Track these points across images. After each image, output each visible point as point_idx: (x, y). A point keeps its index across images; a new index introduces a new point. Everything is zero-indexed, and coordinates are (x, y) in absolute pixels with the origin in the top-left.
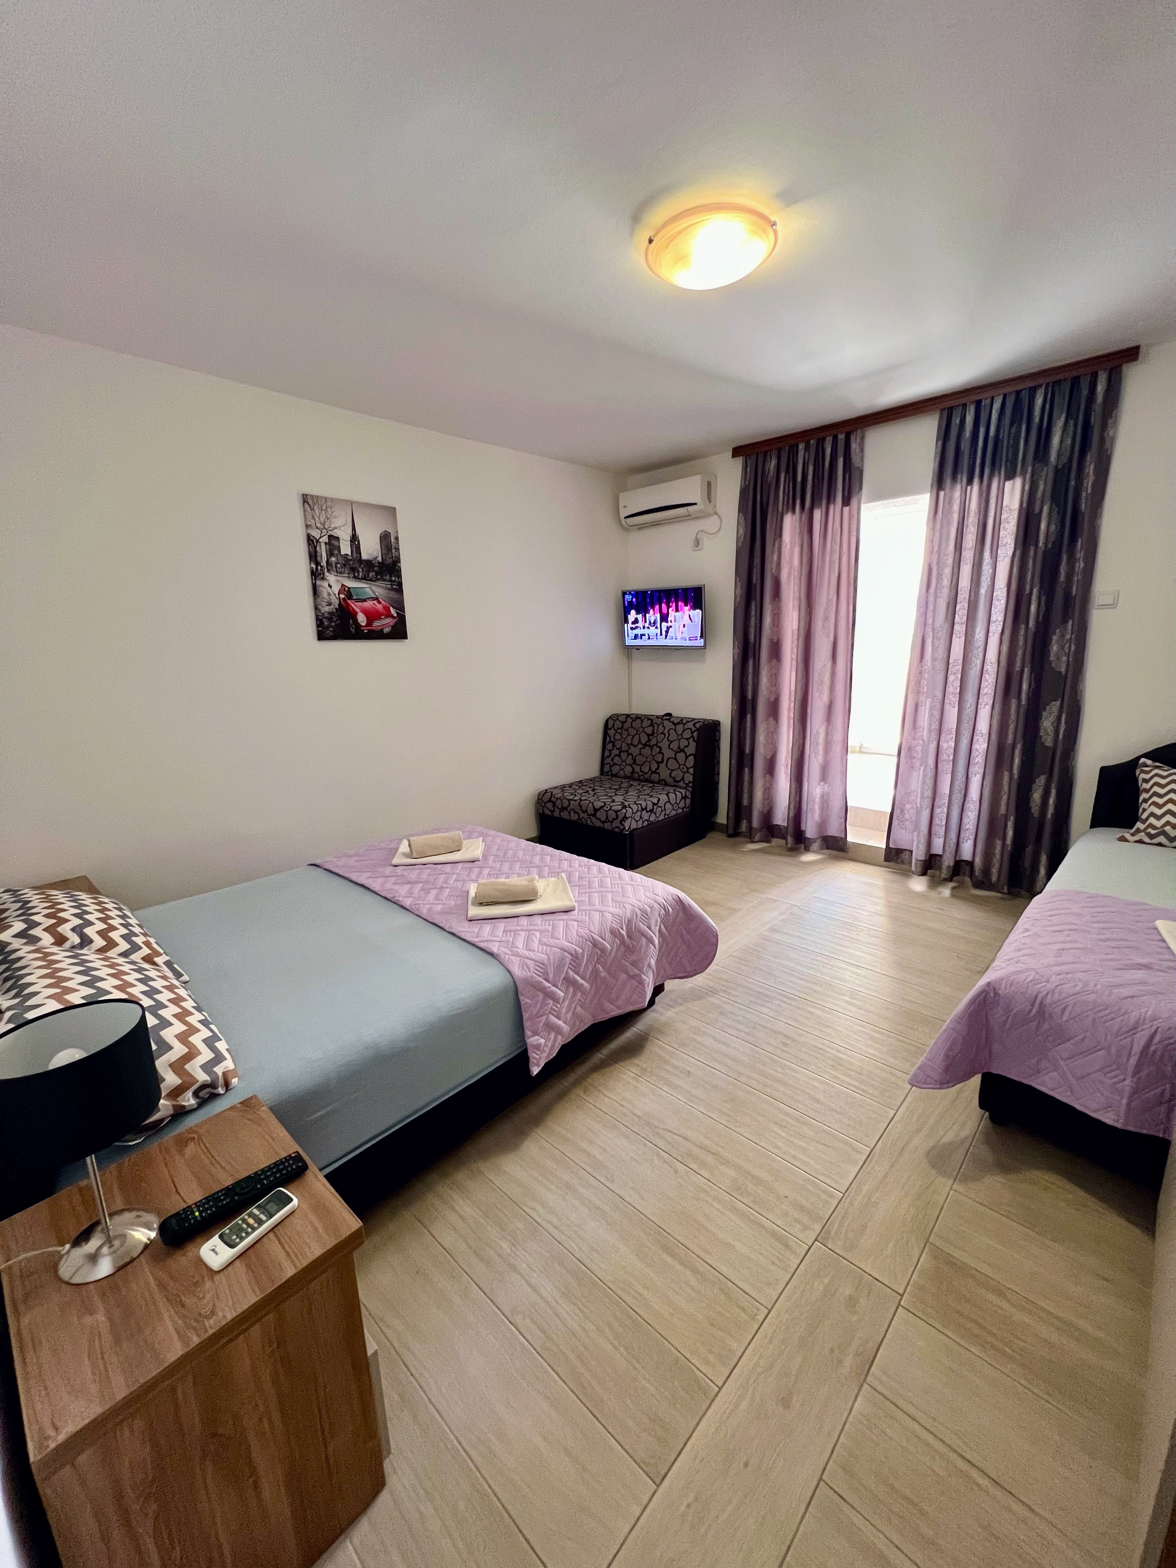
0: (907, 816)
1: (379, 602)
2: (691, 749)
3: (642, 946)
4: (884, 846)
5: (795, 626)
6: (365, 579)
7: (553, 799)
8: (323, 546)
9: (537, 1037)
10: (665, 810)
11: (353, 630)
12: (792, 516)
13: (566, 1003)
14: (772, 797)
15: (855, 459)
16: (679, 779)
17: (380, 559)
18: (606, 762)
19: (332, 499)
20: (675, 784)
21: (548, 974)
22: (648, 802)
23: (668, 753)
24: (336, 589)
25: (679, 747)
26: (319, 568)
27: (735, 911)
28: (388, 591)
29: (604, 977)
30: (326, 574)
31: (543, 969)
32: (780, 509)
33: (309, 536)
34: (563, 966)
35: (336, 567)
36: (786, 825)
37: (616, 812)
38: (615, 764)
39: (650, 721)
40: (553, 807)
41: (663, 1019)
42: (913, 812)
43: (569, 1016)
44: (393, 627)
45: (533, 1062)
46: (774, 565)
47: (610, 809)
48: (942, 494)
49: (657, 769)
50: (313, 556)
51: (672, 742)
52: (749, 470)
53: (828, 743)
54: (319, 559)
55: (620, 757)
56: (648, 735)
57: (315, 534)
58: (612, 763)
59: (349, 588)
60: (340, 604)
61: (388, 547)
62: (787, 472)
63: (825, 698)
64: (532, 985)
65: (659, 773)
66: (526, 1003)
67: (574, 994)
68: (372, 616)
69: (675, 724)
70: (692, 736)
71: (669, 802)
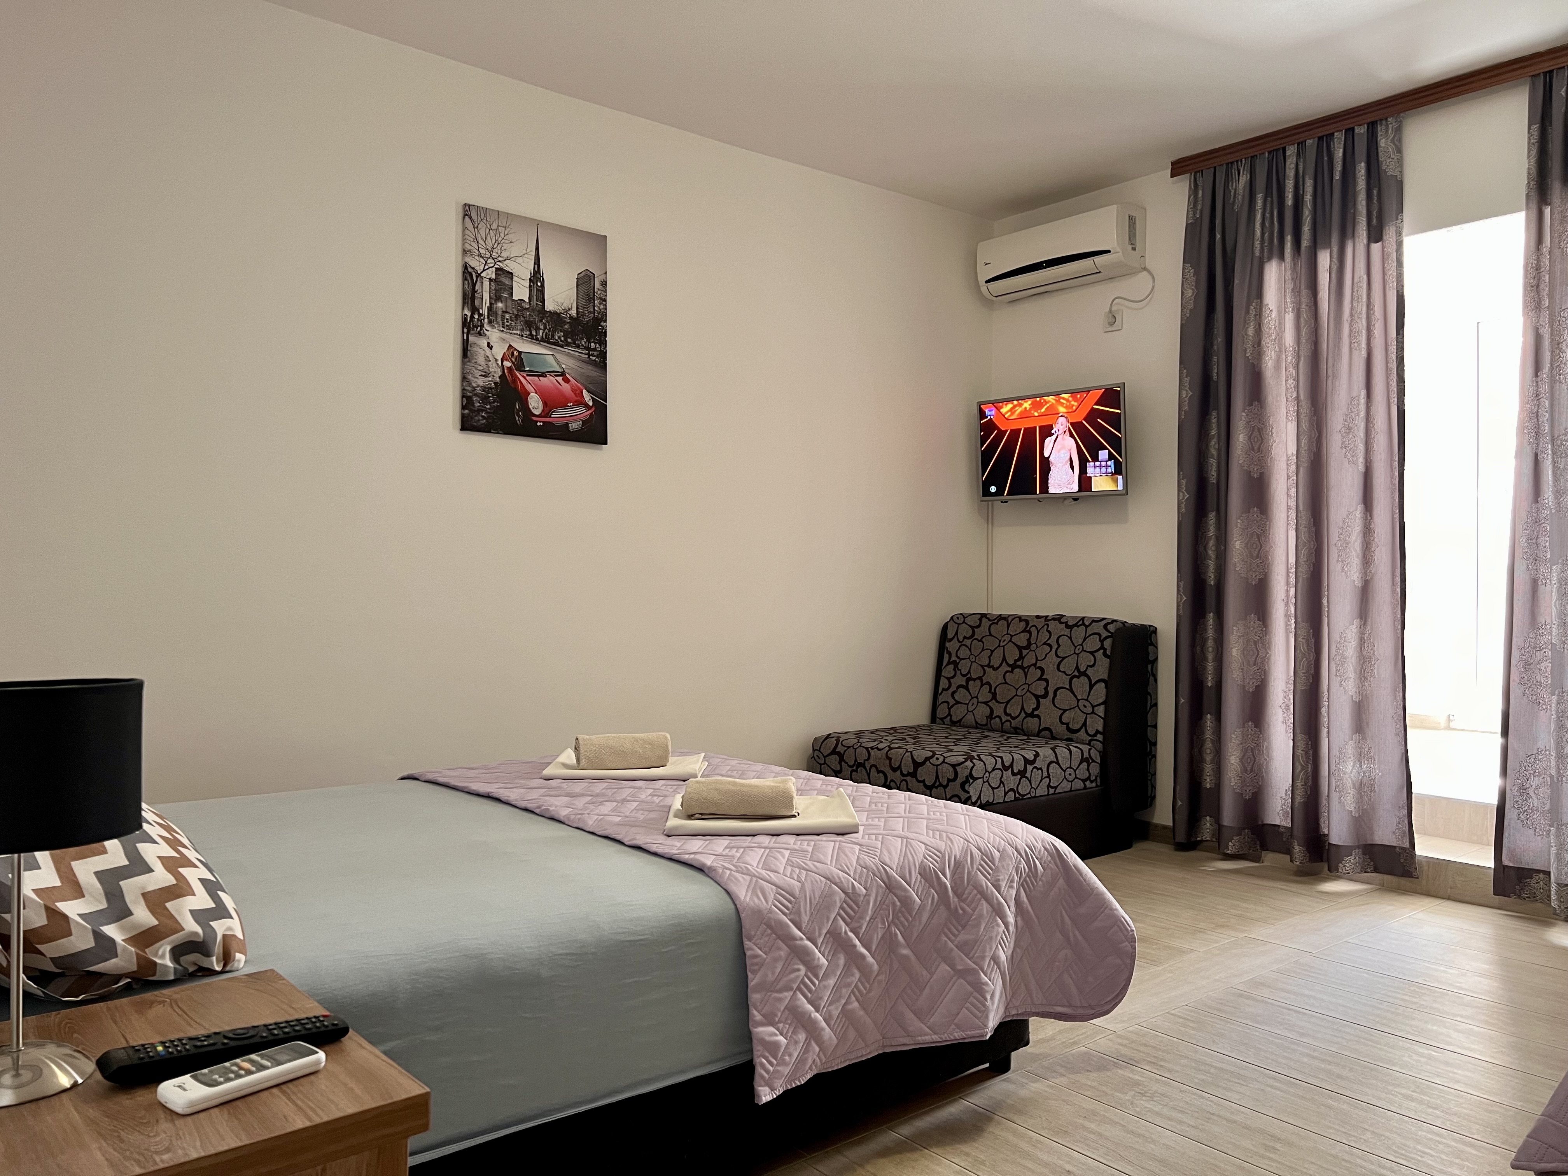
0: (1534, 802)
1: (567, 381)
2: (1101, 670)
3: (981, 916)
4: (1491, 864)
5: (1292, 449)
6: (547, 340)
7: (840, 749)
8: (486, 283)
9: (771, 1029)
10: (1049, 777)
11: (518, 420)
12: (1280, 266)
13: (831, 982)
14: (1260, 769)
15: (1388, 165)
16: (1076, 727)
17: (574, 312)
18: (941, 699)
19: (508, 215)
20: (1070, 735)
21: (799, 913)
22: (1016, 756)
23: (1057, 680)
24: (499, 351)
25: (1077, 668)
26: (476, 316)
27: (1181, 952)
28: (583, 365)
29: (906, 957)
30: (486, 327)
31: (790, 902)
32: (1257, 253)
33: (466, 267)
34: (829, 908)
35: (503, 317)
36: (1289, 825)
37: (954, 766)
38: (958, 703)
39: (1023, 624)
40: (840, 763)
41: (1023, 1093)
42: (1545, 791)
43: (836, 1011)
44: (584, 423)
45: (762, 1077)
46: (1249, 345)
47: (944, 762)
48: (1547, 211)
49: (1037, 708)
50: (469, 298)
51: (1064, 658)
52: (1200, 195)
53: (1365, 661)
54: (477, 303)
55: (968, 690)
56: (1020, 648)
57: (476, 264)
58: (952, 702)
59: (520, 353)
60: (503, 376)
61: (588, 295)
62: (1268, 194)
63: (1355, 574)
64: (769, 926)
65: (1038, 717)
66: (756, 956)
67: (847, 968)
68: (551, 403)
69: (1070, 627)
70: (1102, 647)
71: (1058, 763)
